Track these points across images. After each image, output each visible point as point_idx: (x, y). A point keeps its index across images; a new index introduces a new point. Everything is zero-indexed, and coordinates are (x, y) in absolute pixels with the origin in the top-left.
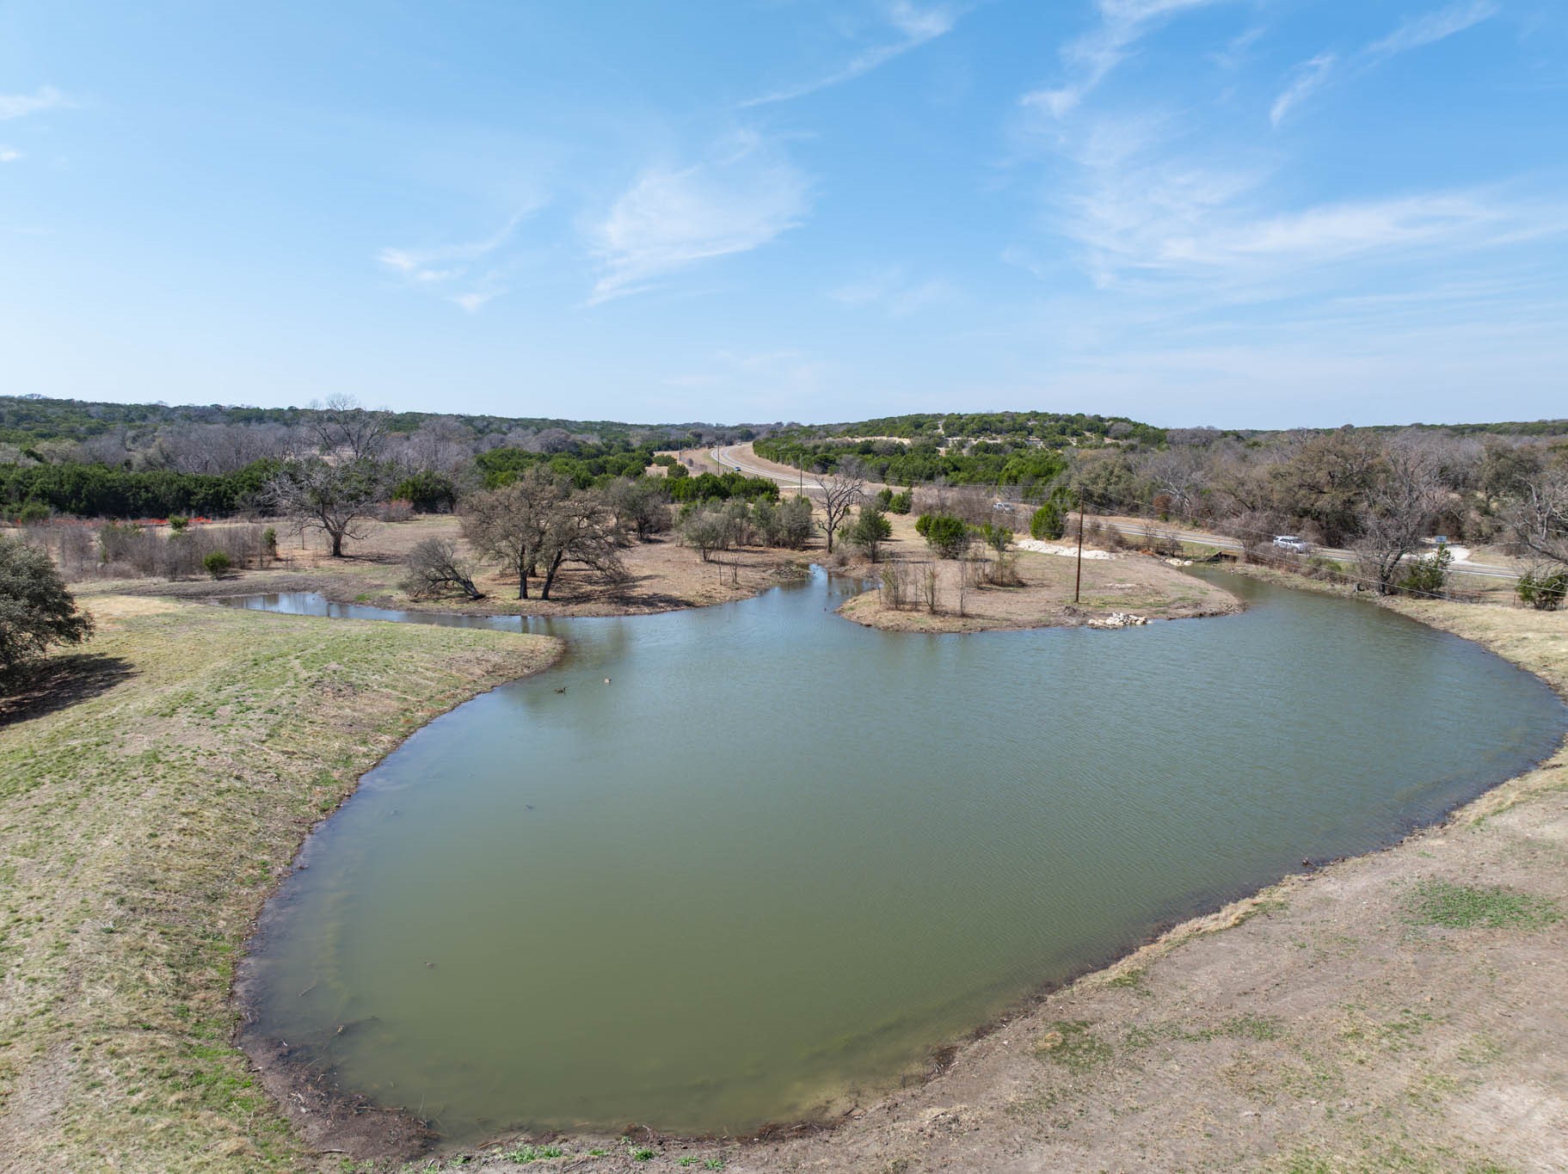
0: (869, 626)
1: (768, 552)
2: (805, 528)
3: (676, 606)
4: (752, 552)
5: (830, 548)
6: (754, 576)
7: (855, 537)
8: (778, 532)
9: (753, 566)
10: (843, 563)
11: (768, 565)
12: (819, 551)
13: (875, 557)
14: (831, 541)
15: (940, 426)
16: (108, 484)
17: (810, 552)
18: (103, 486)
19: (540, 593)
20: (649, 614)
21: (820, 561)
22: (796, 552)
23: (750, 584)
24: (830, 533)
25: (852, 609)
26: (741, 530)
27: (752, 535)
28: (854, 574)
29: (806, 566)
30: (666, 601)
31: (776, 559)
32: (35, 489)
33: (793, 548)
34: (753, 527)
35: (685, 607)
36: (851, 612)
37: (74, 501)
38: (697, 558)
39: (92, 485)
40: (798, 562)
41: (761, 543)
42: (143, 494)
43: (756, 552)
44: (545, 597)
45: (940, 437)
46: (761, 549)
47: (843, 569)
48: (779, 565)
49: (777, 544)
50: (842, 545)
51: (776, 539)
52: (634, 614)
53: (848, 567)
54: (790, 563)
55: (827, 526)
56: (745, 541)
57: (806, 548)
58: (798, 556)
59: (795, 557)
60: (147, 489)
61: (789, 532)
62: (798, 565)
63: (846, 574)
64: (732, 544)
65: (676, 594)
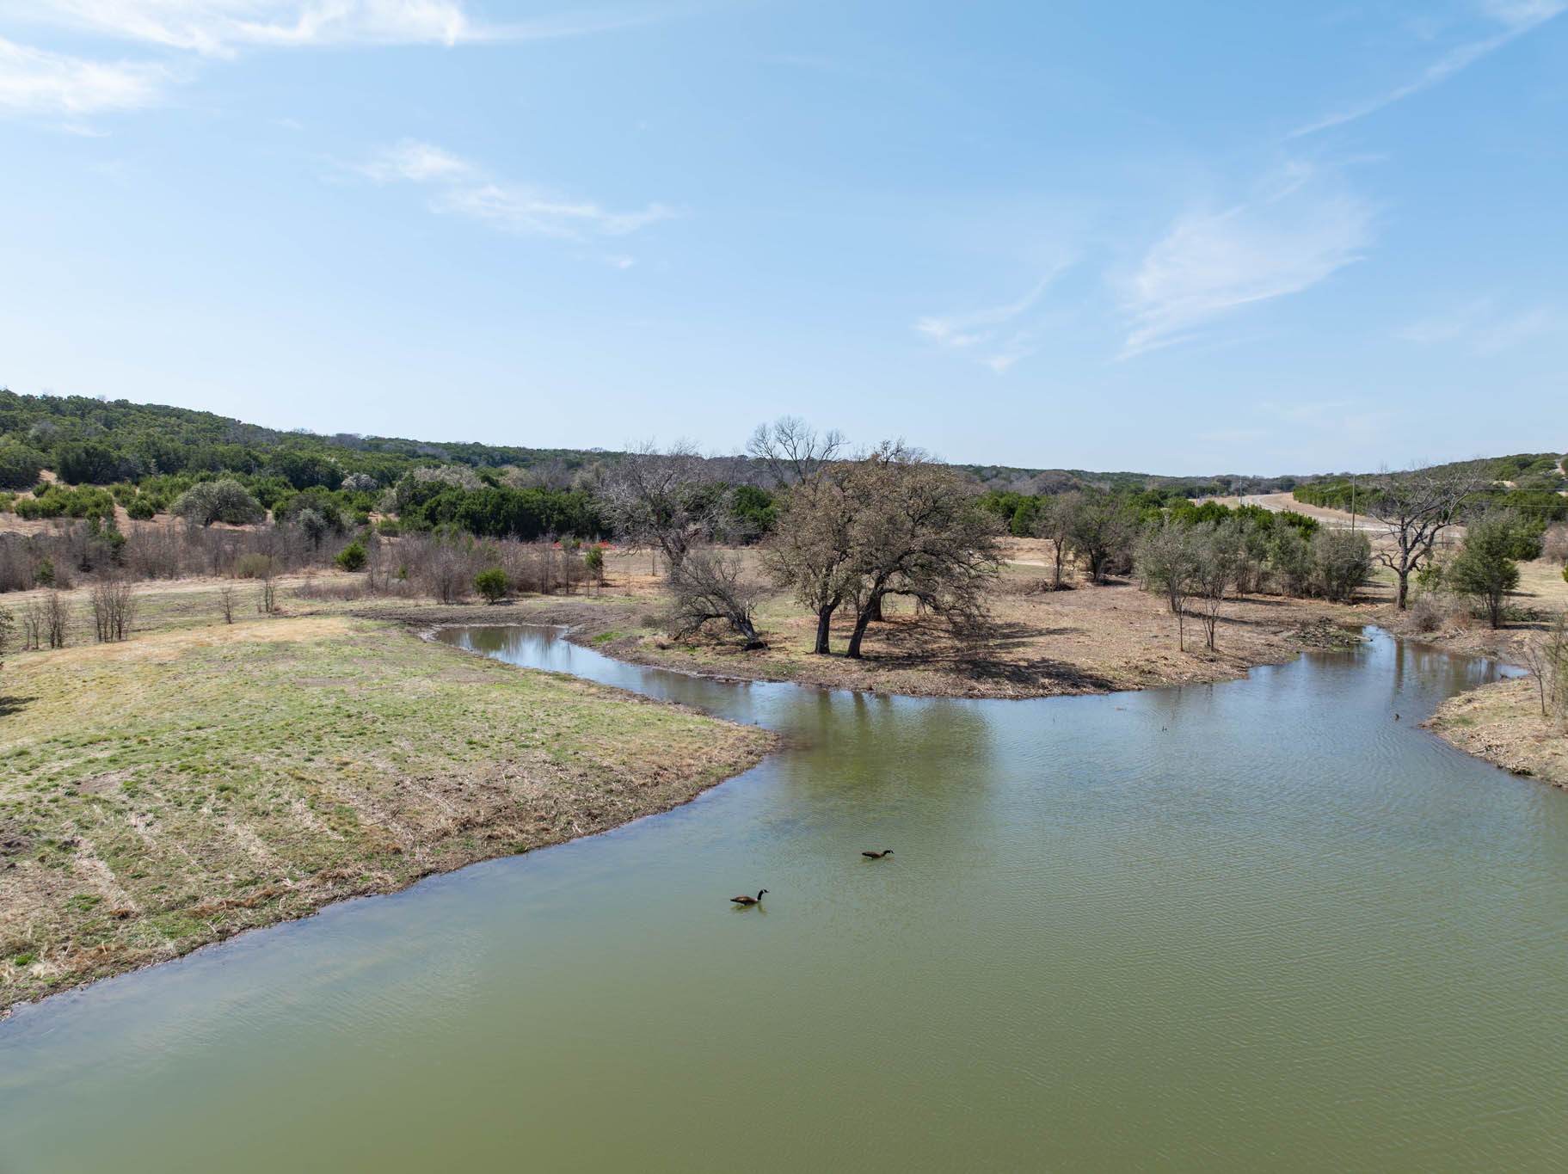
0: (1524, 773)
1: (1289, 605)
2: (1357, 566)
3: (1075, 685)
4: (1262, 602)
5: (1403, 602)
6: (1253, 639)
7: (1457, 580)
8: (1308, 572)
9: (1258, 624)
10: (1429, 625)
11: (1288, 625)
12: (1381, 606)
13: (1497, 619)
14: (1404, 589)
15: (1559, 465)
16: (526, 506)
17: (1365, 607)
18: (520, 507)
19: (844, 646)
20: (1012, 698)
21: (1383, 622)
22: (1339, 605)
23: (1241, 654)
24: (1403, 576)
25: (1465, 721)
26: (1245, 569)
27: (1265, 576)
28: (1454, 646)
29: (1358, 629)
30: (1058, 676)
31: (1301, 616)
32: (461, 509)
33: (1334, 600)
34: (1267, 565)
35: (1091, 689)
36: (1467, 730)
37: (493, 522)
38: (1162, 606)
39: (511, 506)
40: (1341, 620)
41: (1280, 589)
42: (556, 517)
43: (1269, 603)
44: (854, 652)
45: (1559, 477)
46: (1279, 599)
47: (1430, 636)
48: (1304, 625)
49: (1307, 593)
50: (1426, 596)
51: (1305, 584)
52: (983, 696)
53: (1438, 634)
54: (1325, 622)
55: (1397, 562)
56: (1253, 583)
57: (1356, 601)
58: (1343, 613)
59: (1337, 613)
60: (561, 511)
61: (1328, 571)
62: (1341, 627)
63: (1437, 645)
64: (1230, 589)
65: (1082, 662)
